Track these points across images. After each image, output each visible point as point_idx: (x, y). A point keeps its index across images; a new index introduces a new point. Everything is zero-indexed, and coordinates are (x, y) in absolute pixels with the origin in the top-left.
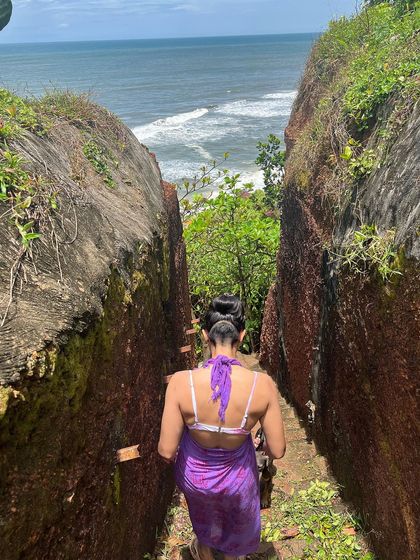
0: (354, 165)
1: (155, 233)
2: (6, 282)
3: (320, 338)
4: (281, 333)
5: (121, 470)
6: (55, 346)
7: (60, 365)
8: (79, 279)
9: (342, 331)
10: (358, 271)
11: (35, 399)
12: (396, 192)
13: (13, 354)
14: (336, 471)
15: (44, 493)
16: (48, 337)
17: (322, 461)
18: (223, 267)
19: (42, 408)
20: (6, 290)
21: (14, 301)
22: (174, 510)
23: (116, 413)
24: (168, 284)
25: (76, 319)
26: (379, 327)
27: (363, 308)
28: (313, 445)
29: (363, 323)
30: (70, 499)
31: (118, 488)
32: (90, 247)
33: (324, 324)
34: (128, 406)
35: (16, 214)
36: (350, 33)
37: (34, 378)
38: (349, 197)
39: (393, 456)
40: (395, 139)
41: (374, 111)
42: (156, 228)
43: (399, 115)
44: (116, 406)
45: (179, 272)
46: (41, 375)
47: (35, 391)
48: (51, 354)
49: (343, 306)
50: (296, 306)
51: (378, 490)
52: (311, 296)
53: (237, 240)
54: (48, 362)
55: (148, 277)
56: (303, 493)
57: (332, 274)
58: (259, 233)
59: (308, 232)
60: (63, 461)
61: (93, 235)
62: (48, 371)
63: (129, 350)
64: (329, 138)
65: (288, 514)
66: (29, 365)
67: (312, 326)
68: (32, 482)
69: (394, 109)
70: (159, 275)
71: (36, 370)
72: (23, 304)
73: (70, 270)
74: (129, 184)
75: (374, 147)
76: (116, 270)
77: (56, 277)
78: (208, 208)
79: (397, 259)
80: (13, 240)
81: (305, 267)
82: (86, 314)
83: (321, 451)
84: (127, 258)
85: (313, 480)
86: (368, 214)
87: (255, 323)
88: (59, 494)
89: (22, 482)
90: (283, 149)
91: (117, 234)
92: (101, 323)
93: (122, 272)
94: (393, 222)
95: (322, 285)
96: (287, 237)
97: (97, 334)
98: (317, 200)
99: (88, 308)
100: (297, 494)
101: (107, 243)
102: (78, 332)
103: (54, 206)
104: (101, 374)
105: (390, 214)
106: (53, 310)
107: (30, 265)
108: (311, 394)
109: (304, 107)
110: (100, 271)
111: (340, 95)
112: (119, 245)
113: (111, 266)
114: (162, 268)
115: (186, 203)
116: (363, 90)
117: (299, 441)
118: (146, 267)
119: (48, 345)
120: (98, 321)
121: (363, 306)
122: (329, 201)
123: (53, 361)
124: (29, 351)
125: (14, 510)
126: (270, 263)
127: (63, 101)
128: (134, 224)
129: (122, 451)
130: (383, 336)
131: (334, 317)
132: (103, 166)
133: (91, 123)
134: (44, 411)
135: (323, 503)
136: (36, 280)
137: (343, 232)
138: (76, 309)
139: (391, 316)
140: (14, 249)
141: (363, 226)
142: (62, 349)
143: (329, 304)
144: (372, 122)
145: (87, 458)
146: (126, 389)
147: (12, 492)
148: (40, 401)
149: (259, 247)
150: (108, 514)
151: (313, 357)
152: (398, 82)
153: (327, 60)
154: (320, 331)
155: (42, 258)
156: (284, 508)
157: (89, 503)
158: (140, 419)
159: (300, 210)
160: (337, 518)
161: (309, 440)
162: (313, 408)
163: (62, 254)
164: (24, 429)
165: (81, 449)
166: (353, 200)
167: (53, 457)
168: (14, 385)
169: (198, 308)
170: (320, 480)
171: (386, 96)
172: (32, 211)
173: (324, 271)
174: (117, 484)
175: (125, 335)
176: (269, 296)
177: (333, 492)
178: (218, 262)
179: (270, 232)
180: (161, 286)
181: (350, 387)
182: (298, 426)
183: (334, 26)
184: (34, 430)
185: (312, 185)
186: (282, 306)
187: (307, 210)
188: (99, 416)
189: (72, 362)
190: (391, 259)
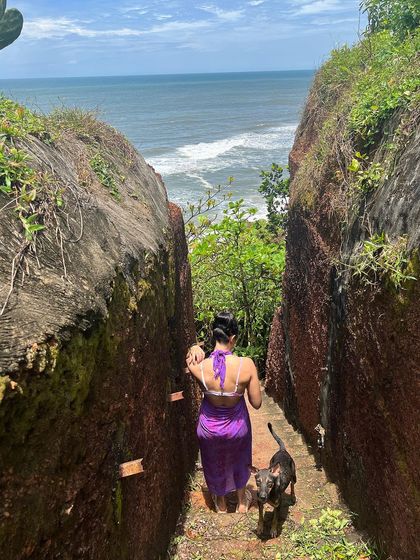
0: (362, 178)
1: (161, 246)
2: (7, 273)
3: (329, 358)
4: (287, 357)
5: (123, 487)
6: (56, 341)
7: (61, 363)
8: (83, 278)
9: (353, 348)
10: (369, 283)
11: (33, 395)
12: (406, 199)
13: (12, 344)
14: (347, 499)
15: (40, 500)
16: (50, 331)
17: (332, 488)
18: (227, 293)
19: (41, 406)
20: (6, 280)
21: (14, 292)
22: (178, 539)
23: (119, 425)
24: (173, 299)
25: (80, 317)
26: (392, 338)
27: (374, 321)
28: (323, 472)
29: (374, 337)
30: (69, 511)
31: (120, 506)
32: (95, 248)
33: (333, 344)
34: (131, 418)
35: (20, 207)
36: (353, 60)
37: (33, 372)
38: (357, 211)
39: (412, 475)
40: (402, 151)
41: (380, 127)
42: (162, 241)
43: (406, 127)
44: (119, 416)
45: (184, 293)
46: (41, 369)
47: (34, 386)
48: (52, 349)
49: (353, 321)
50: (303, 327)
51: (395, 514)
52: (318, 314)
53: (241, 265)
54: (48, 356)
55: (153, 287)
56: (313, 522)
57: (340, 289)
58: (264, 257)
59: (314, 251)
60: (62, 469)
61: (99, 238)
62: (49, 366)
63: (133, 360)
64: (334, 156)
65: (299, 543)
66: (28, 356)
67: (320, 346)
68: (28, 487)
69: (400, 123)
70: (165, 288)
71: (36, 363)
72: (25, 296)
73: (74, 268)
74: (135, 198)
75: (381, 161)
76: (121, 274)
77: (60, 273)
78: (213, 233)
79: (410, 264)
80: (16, 233)
81: (311, 286)
82: (90, 312)
83: (332, 479)
84: (133, 264)
85: (325, 508)
86: (377, 225)
87: (260, 349)
88: (56, 505)
89: (17, 486)
90: (286, 176)
91: (124, 239)
92: (105, 325)
93: (128, 278)
94: (405, 229)
95: (330, 303)
96: (293, 258)
97: (101, 336)
98: (324, 218)
99: (93, 307)
100: (308, 523)
101: (113, 247)
102: (81, 331)
103: (59, 203)
104: (103, 381)
105: (401, 222)
106: (56, 305)
107: (34, 259)
108: (320, 418)
109: (309, 131)
110: (105, 272)
111: (345, 114)
112: (125, 250)
113: (116, 269)
114: (168, 282)
115: (191, 225)
116: (368, 107)
117: (308, 468)
118: (151, 277)
119: (50, 339)
120: (102, 323)
121: (374, 319)
122: (336, 216)
123: (55, 356)
124: (29, 342)
125: (7, 514)
126: (274, 289)
127: (71, 117)
128: (141, 234)
129: (125, 465)
130: (397, 348)
131: (344, 334)
132: (109, 179)
133: (98, 139)
134: (42, 410)
135: (335, 533)
136: (39, 273)
137: (351, 246)
138: (80, 307)
139: (405, 323)
140: (17, 241)
141: (372, 238)
142: (64, 346)
143: (338, 321)
144: (378, 137)
145: (88, 469)
146: (129, 399)
147: (6, 496)
148: (40, 398)
149: (263, 272)
150: (109, 534)
151: (322, 378)
152: (404, 97)
153: (330, 86)
154: (329, 350)
155: (46, 253)
156: (294, 537)
157: (88, 518)
158: (143, 435)
159: (306, 229)
160: (351, 548)
161: (318, 467)
162: (322, 432)
163: (66, 252)
164: (21, 427)
165: (81, 459)
166: (361, 213)
167: (51, 462)
168: (13, 375)
169: (202, 334)
170: (332, 509)
171: (392, 111)
172: (37, 207)
173: (332, 287)
174: (119, 501)
175: (129, 342)
176: (276, 320)
177: (345, 521)
178: (223, 287)
179: (274, 257)
180: (166, 301)
181: (362, 406)
182: (306, 453)
183: (336, 55)
184: (31, 431)
185: (317, 203)
186: (288, 329)
187: (314, 229)
188: (101, 425)
189: (74, 361)
190: (404, 266)
